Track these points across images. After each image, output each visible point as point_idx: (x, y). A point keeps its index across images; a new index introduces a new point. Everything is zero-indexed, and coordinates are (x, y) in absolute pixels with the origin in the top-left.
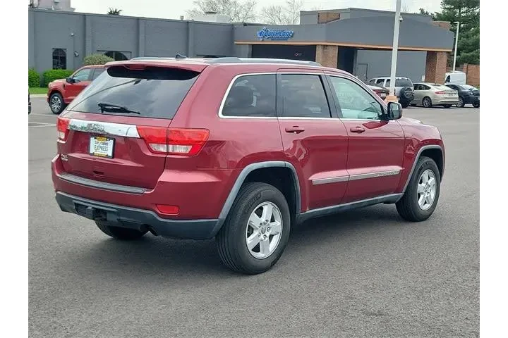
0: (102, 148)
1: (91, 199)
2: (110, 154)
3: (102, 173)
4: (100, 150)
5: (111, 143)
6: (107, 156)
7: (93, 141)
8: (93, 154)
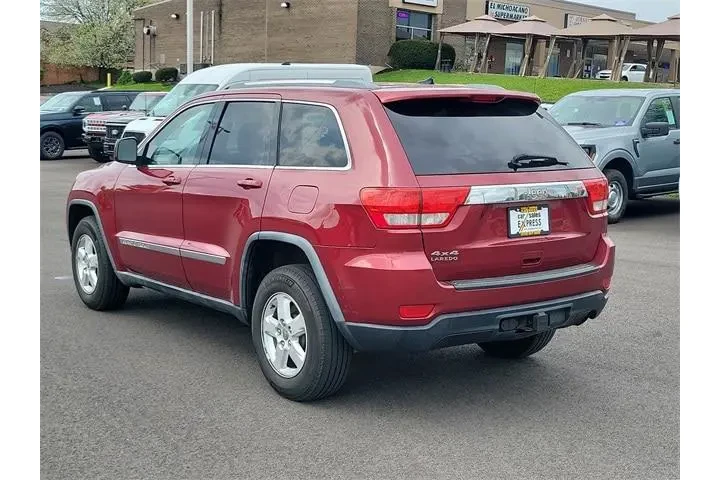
0: (530, 223)
1: (547, 300)
2: (546, 228)
3: (538, 259)
4: (529, 227)
5: (544, 212)
6: (543, 233)
7: (514, 215)
8: (518, 235)
